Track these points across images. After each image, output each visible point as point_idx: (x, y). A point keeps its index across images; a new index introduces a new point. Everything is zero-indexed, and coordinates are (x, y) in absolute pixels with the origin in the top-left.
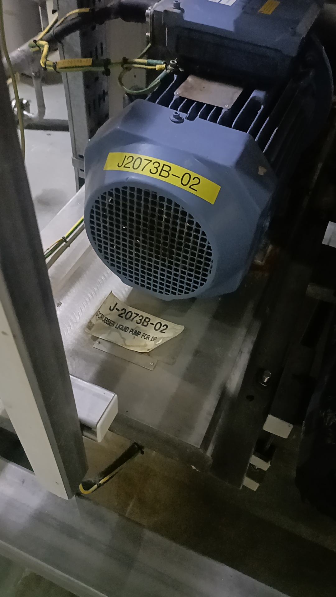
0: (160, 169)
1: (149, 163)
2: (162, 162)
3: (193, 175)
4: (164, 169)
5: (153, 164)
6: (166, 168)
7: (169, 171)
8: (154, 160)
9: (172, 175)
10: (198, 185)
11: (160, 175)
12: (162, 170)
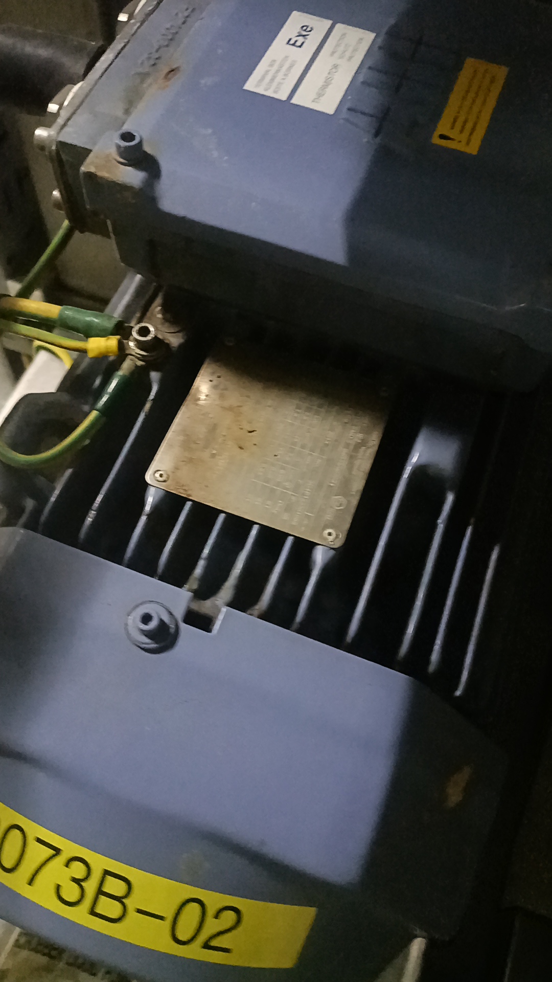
0: (91, 887)
1: (54, 856)
2: (99, 863)
3: (214, 900)
4: (106, 889)
5: (67, 865)
6: (114, 887)
7: (126, 896)
8: (70, 848)
9: (139, 911)
10: (234, 932)
11: (93, 913)
12: (100, 892)
